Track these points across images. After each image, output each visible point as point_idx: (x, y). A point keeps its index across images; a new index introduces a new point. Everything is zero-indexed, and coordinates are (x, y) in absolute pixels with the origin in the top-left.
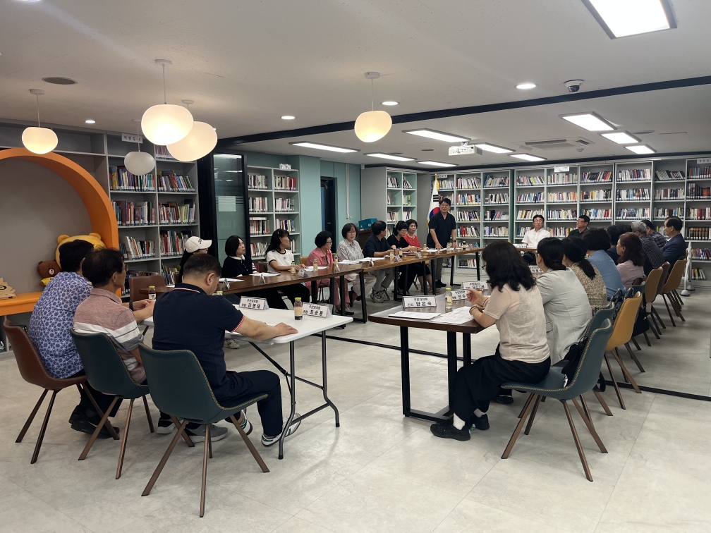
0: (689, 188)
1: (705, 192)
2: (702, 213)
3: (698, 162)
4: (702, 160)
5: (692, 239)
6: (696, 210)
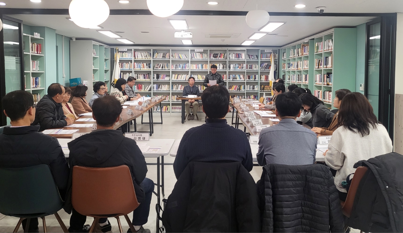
2: (267, 78)
4: (267, 50)
5: (263, 91)
6: (264, 76)
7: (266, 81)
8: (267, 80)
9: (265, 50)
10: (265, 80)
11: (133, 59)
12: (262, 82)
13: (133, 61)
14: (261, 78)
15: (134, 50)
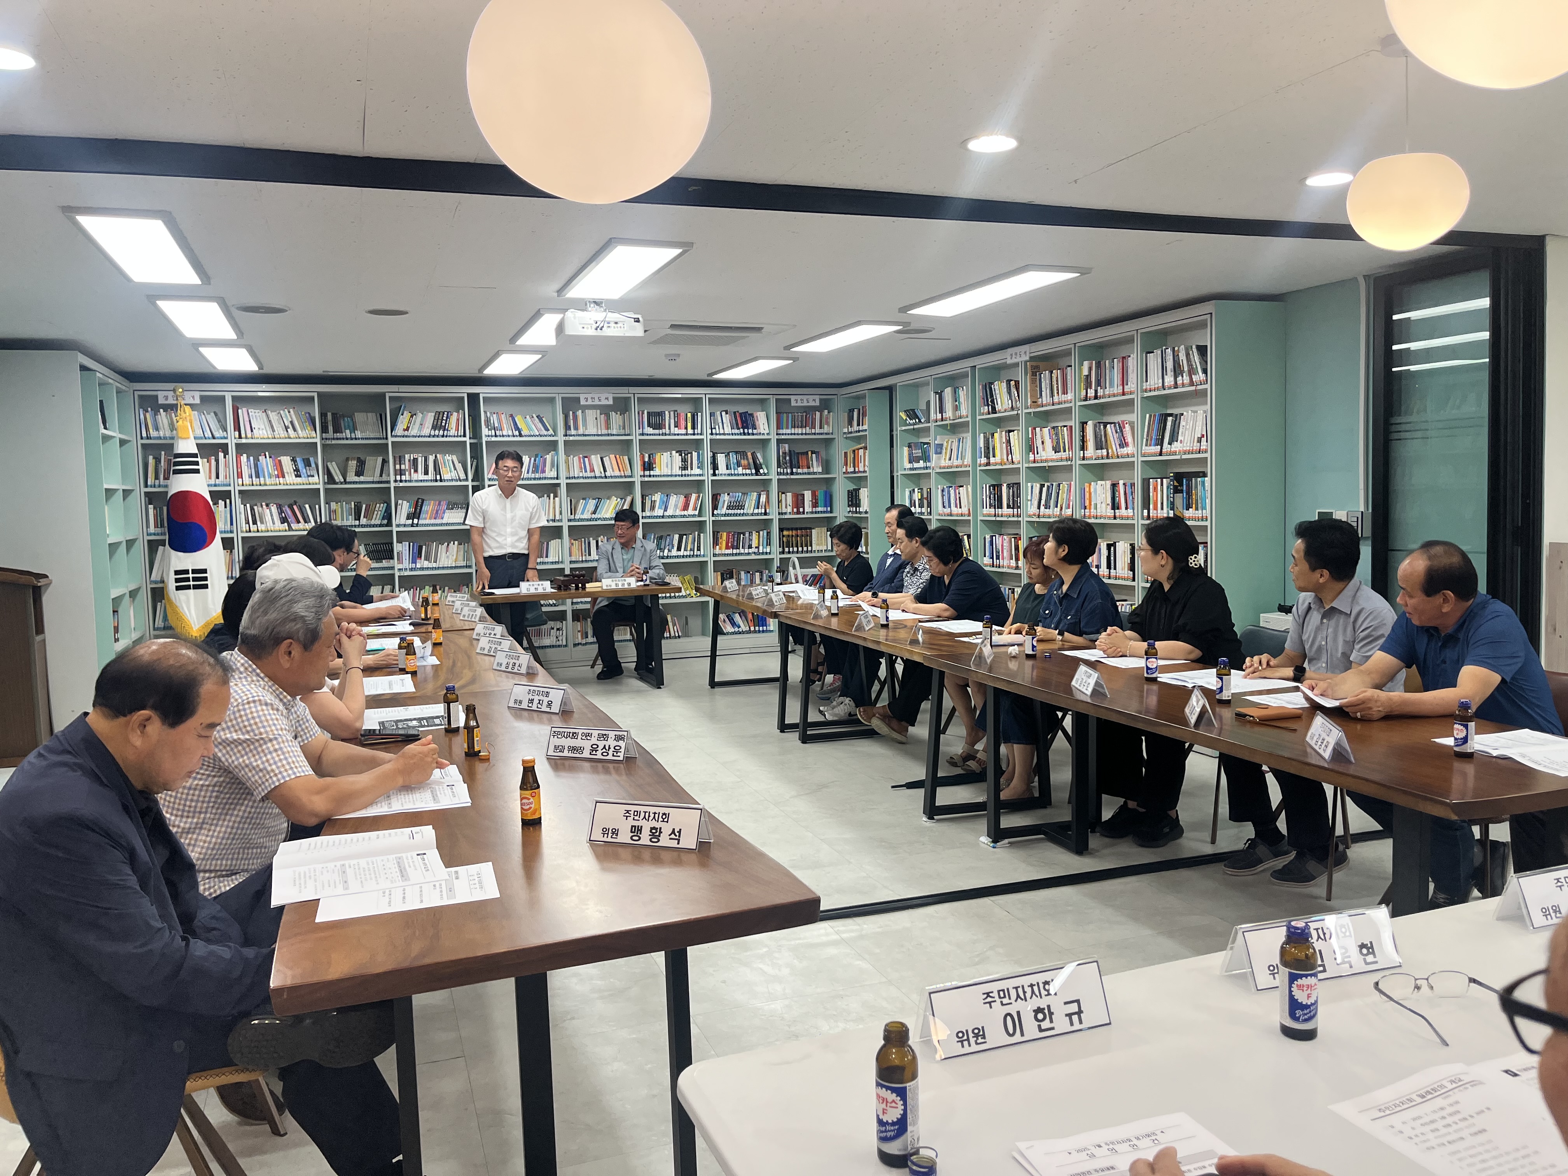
0: (781, 454)
1: (803, 461)
2: (799, 502)
3: (793, 403)
4: (799, 400)
5: (789, 552)
6: (789, 495)
7: (798, 513)
8: (801, 510)
9: (793, 398)
10: (795, 510)
11: (232, 440)
12: (786, 517)
13: (232, 450)
14: (779, 502)
15: (234, 398)
